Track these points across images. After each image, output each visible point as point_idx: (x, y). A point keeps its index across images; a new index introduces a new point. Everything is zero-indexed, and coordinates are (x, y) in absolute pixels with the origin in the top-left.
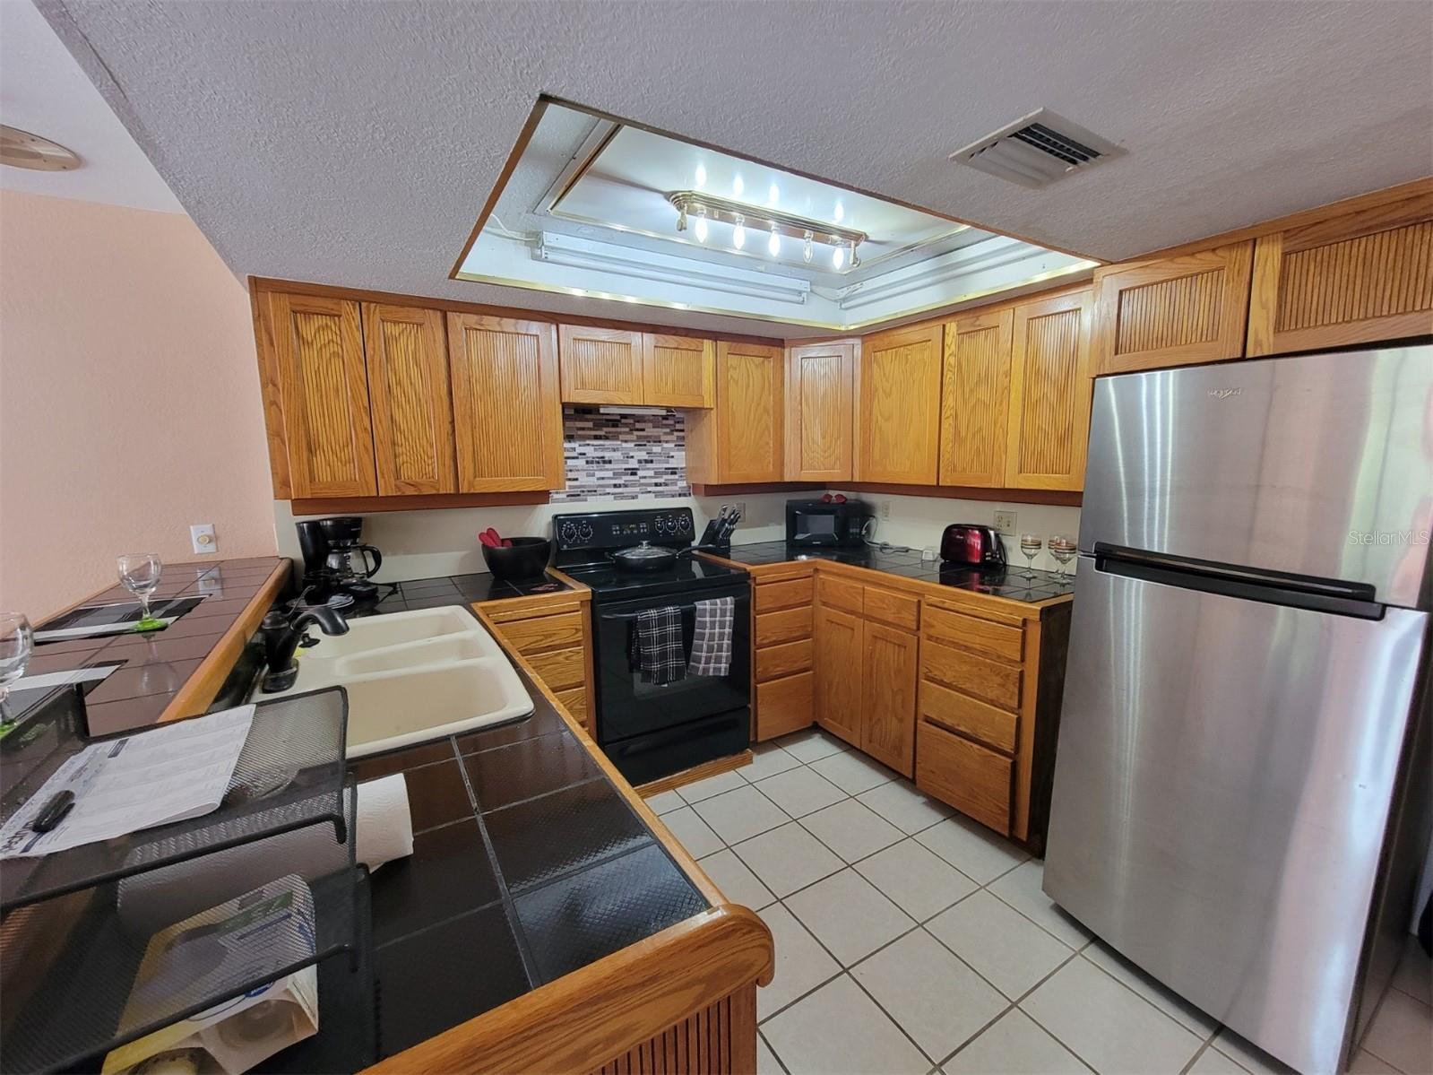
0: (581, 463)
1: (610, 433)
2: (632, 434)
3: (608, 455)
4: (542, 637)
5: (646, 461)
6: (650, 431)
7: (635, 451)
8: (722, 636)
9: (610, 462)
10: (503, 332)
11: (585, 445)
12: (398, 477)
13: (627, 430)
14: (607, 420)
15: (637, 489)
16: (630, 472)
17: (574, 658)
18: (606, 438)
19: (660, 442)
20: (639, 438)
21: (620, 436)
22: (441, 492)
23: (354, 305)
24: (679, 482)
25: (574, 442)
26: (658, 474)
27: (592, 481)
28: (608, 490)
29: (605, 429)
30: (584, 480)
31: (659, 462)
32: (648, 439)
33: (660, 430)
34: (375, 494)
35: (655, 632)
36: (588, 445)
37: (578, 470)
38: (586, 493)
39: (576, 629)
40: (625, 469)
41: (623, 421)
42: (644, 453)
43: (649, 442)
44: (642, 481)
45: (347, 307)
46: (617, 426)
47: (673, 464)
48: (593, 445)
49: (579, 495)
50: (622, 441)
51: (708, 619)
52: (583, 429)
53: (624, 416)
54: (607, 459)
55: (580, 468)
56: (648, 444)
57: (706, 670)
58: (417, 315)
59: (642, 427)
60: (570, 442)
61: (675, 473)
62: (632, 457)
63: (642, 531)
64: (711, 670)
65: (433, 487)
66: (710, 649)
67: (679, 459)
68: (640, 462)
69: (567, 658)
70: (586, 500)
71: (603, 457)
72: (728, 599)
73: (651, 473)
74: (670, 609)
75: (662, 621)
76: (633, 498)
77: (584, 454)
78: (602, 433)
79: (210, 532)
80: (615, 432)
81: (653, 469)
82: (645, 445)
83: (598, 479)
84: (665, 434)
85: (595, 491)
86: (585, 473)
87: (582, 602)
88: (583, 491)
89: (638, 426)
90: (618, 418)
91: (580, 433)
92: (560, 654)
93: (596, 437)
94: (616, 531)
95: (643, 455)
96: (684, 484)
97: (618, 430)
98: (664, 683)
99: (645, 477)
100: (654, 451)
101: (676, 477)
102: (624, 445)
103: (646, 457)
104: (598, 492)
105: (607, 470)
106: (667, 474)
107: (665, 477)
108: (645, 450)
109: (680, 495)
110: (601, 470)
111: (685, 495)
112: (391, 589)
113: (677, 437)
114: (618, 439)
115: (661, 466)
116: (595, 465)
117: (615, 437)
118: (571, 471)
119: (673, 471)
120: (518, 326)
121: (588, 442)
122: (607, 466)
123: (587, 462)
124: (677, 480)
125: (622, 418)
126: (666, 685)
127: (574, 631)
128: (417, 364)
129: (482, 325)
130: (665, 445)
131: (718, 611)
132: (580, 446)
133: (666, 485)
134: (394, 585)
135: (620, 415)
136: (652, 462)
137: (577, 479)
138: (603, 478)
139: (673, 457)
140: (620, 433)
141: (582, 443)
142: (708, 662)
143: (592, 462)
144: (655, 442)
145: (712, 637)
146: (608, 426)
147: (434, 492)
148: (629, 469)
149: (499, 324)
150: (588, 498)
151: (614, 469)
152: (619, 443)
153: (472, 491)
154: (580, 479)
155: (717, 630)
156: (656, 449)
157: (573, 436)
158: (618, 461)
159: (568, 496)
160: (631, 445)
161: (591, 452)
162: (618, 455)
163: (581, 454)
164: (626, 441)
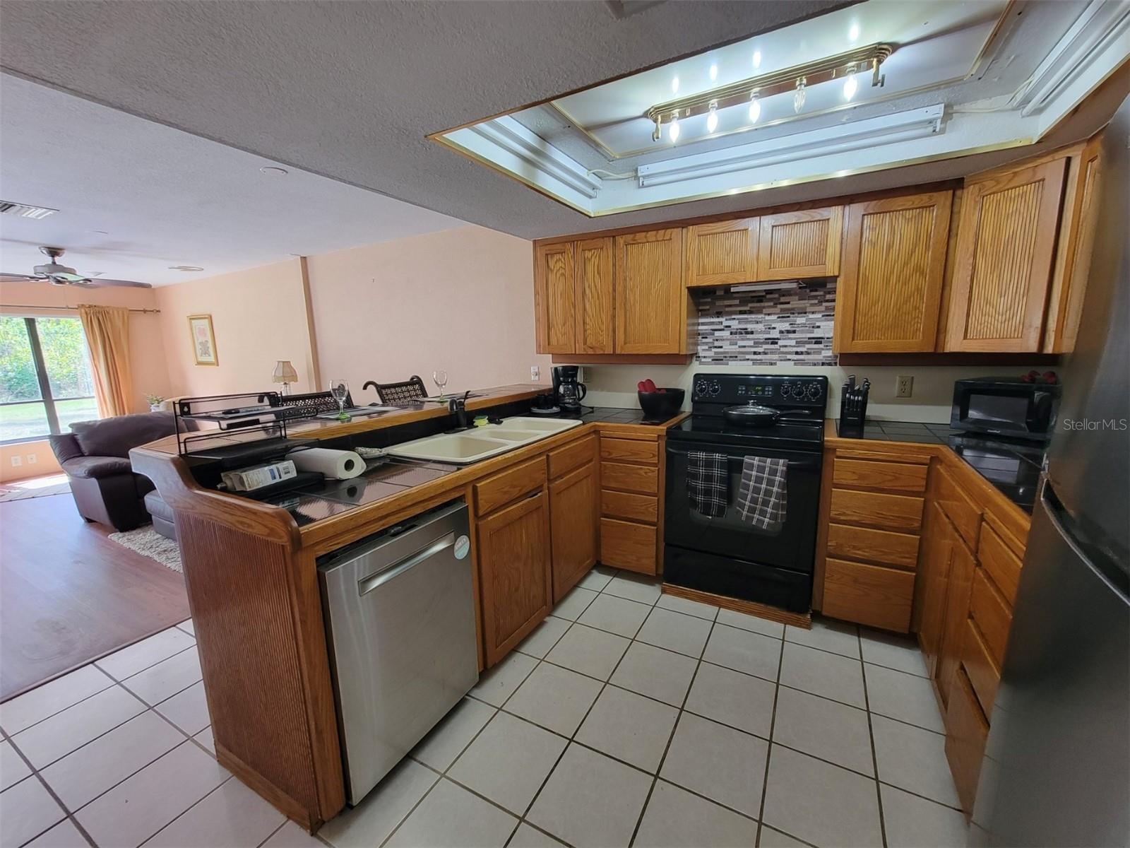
0: (726, 334)
1: (754, 307)
2: (776, 307)
3: (750, 327)
4: (630, 454)
5: (788, 332)
6: (795, 303)
7: (822, 321)
8: (768, 493)
9: (752, 333)
10: (648, 242)
11: (730, 319)
12: (585, 343)
13: (772, 304)
14: (752, 297)
15: (776, 357)
16: (770, 341)
17: (650, 474)
18: (750, 312)
19: (805, 313)
20: (782, 310)
21: (764, 310)
22: (606, 353)
23: (571, 244)
24: (823, 352)
25: (722, 317)
26: (799, 343)
27: (734, 348)
28: (747, 357)
29: (750, 305)
30: (727, 347)
31: (802, 332)
32: (792, 311)
33: (806, 301)
34: (574, 352)
35: (702, 471)
36: (734, 319)
37: (724, 340)
38: (728, 358)
39: (653, 454)
40: (809, 338)
41: (768, 296)
42: (787, 324)
43: (793, 314)
44: (782, 349)
45: (568, 246)
46: (761, 301)
47: (817, 333)
48: (738, 319)
49: (722, 360)
50: (765, 314)
51: (754, 473)
52: (730, 306)
53: (769, 292)
54: (749, 330)
55: (725, 338)
56: (792, 316)
57: (750, 519)
58: (599, 242)
59: (788, 301)
60: (718, 317)
61: (821, 343)
62: (774, 328)
63: (766, 393)
64: (755, 520)
65: (602, 349)
66: (754, 501)
67: (827, 328)
68: (781, 332)
69: (646, 473)
70: (727, 364)
71: (746, 329)
72: (781, 461)
73: (793, 343)
74: (717, 456)
75: (709, 464)
76: (771, 364)
77: (730, 327)
78: (747, 308)
79: (537, 370)
80: (759, 307)
81: (795, 339)
82: (789, 317)
83: (739, 347)
84: (812, 305)
85: (736, 357)
86: (728, 342)
87: (659, 436)
88: (726, 357)
89: (783, 300)
90: (764, 294)
91: (727, 309)
92: (641, 468)
93: (741, 312)
94: (742, 390)
95: (785, 326)
96: (829, 353)
97: (762, 304)
98: (709, 515)
99: (786, 346)
100: (798, 322)
101: (821, 346)
102: (767, 318)
103: (789, 328)
104: (739, 358)
105: (749, 339)
106: (809, 343)
107: (808, 346)
108: (788, 322)
109: (823, 364)
110: (743, 340)
111: (829, 364)
112: (591, 410)
113: (826, 307)
114: (761, 313)
115: (804, 335)
116: (738, 336)
117: (759, 311)
118: (717, 340)
119: (818, 341)
120: (658, 236)
121: (733, 317)
122: (749, 336)
123: (731, 333)
124: (823, 349)
125: (767, 294)
126: (710, 517)
127: (651, 455)
128: (599, 273)
129: (635, 240)
130: (811, 316)
131: (767, 469)
132: (726, 320)
133: (808, 353)
134: (592, 408)
135: (765, 290)
136: (794, 332)
137: (721, 347)
138: (744, 347)
139: (819, 327)
140: (764, 307)
141: (728, 318)
142: (752, 510)
143: (736, 333)
144: (799, 313)
145: (757, 490)
146: (753, 302)
147: (602, 352)
148: (813, 338)
149: (646, 237)
150: (730, 362)
151: (797, 338)
152: (763, 316)
153: (623, 353)
154: (724, 347)
155: (764, 486)
156: (801, 320)
157: (721, 312)
158: (761, 332)
159: (713, 360)
160: (774, 317)
161: (735, 324)
162: (760, 327)
163: (727, 327)
164: (769, 314)
